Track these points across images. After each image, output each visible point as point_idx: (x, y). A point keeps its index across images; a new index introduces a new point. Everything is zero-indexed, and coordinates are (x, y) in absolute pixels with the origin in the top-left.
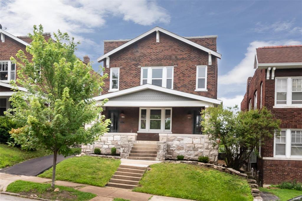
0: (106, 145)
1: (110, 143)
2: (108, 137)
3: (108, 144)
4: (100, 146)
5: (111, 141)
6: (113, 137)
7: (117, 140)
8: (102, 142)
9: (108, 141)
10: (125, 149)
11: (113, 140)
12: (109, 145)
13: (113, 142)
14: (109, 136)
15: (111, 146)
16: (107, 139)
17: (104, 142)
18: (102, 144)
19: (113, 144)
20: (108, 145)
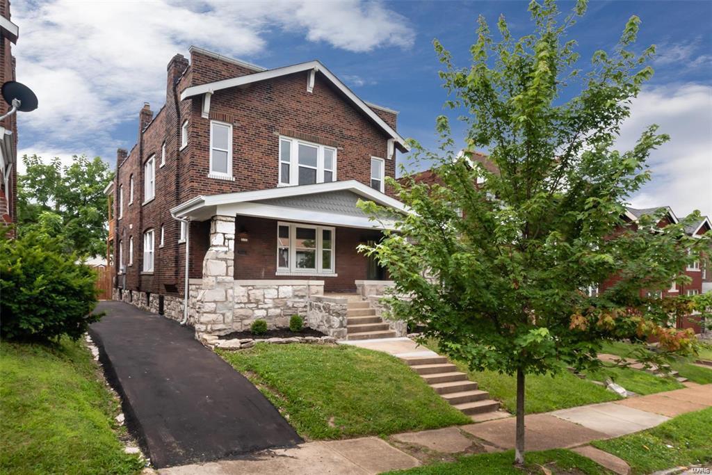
0: (262, 308)
1: (270, 304)
2: (266, 292)
3: (266, 306)
4: (247, 314)
5: (274, 299)
6: (278, 289)
7: (285, 298)
8: (252, 303)
9: (266, 300)
10: (343, 319)
11: (276, 297)
12: (269, 310)
13: (277, 301)
14: (269, 288)
15: (273, 310)
16: (264, 294)
17: (257, 302)
18: (251, 309)
19: (276, 307)
20: (266, 309)
